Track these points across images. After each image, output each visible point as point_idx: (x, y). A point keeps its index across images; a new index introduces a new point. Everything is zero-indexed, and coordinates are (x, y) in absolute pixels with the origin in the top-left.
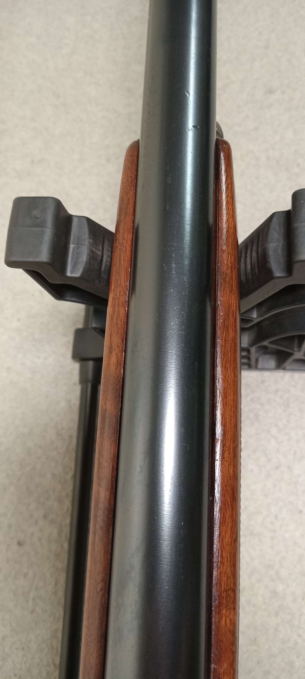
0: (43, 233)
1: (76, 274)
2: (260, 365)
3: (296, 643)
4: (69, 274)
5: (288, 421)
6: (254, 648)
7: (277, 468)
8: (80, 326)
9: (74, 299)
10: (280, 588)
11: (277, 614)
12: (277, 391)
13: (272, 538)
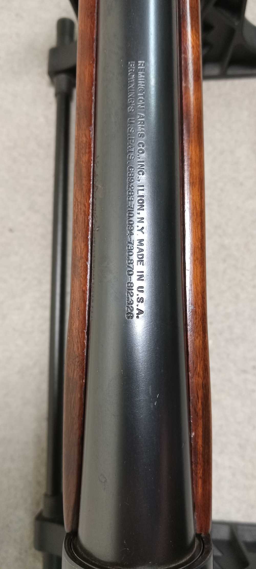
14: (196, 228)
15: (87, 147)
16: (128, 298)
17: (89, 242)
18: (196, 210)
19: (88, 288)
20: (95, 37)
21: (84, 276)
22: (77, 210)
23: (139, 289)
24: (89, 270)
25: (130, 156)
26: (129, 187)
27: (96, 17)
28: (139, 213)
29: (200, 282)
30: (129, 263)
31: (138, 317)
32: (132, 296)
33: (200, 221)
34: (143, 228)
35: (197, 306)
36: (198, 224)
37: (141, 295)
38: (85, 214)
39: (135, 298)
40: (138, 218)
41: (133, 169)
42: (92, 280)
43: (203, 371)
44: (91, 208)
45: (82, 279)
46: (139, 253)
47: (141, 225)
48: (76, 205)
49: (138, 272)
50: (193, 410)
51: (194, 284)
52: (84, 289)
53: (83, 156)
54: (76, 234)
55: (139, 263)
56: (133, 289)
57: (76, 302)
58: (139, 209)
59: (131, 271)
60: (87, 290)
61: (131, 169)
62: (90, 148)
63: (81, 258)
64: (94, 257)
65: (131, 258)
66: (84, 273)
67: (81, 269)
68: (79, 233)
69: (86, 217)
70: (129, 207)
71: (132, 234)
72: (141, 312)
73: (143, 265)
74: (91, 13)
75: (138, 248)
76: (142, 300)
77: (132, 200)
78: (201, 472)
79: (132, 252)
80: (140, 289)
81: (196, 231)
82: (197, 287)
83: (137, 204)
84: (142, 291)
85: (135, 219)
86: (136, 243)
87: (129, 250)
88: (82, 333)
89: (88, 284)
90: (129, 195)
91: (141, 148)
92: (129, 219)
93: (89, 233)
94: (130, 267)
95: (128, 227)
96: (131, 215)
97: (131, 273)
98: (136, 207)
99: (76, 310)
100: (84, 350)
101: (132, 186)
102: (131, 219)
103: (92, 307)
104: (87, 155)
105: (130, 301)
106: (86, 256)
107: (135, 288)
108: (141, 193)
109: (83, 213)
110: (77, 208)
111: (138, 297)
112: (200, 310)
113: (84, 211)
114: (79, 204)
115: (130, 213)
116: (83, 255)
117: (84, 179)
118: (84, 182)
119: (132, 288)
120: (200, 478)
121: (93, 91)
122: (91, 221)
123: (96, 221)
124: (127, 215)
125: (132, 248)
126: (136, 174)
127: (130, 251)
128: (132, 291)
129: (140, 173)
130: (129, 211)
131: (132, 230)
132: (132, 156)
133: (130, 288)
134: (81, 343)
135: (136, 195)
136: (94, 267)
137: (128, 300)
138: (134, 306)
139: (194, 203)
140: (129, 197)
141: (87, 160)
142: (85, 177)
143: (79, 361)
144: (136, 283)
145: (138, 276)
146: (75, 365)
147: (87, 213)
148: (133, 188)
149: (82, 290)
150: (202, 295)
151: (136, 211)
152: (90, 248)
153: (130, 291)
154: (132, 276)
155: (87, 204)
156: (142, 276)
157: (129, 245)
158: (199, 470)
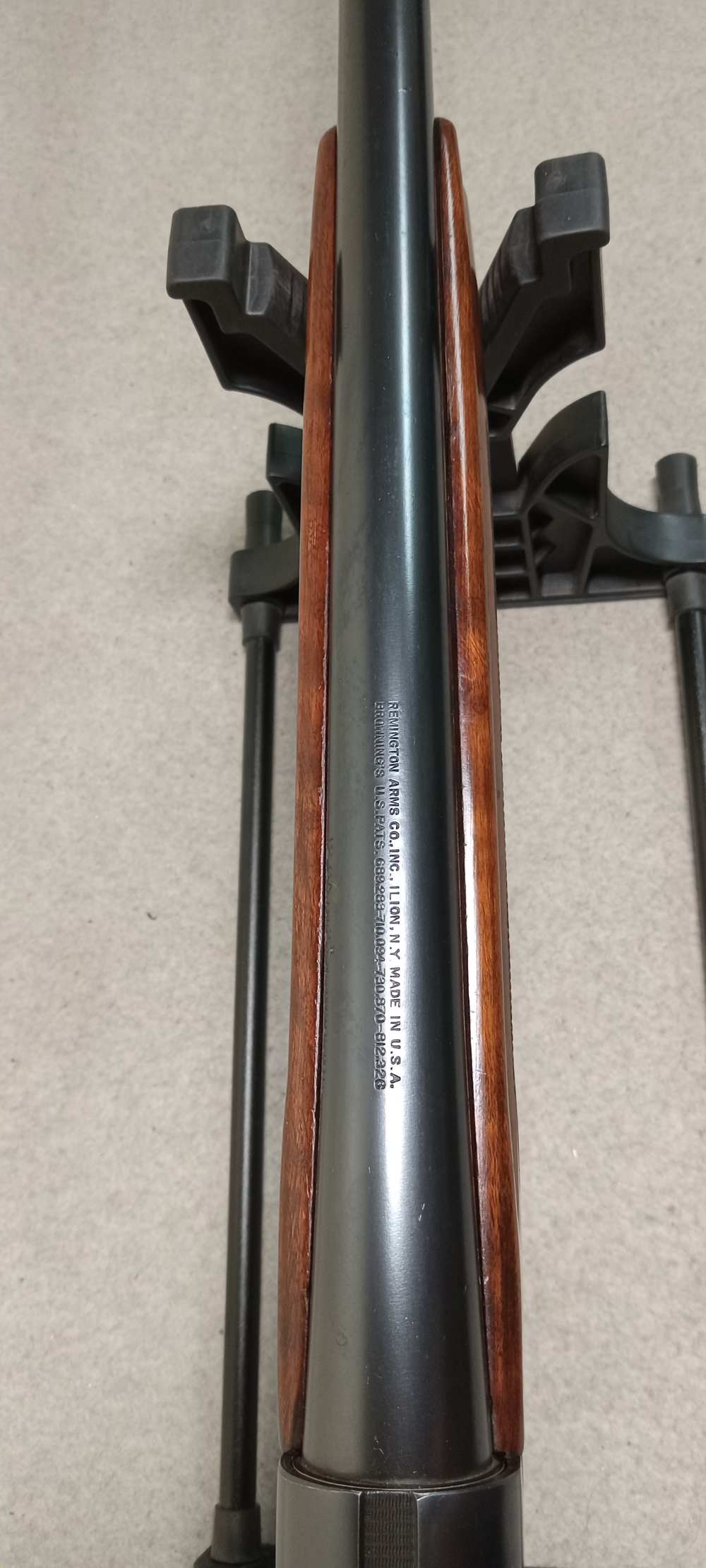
0: (216, 247)
1: (259, 311)
2: (546, 593)
3: (633, 1019)
4: (250, 313)
5: (599, 678)
6: (563, 1034)
7: (584, 752)
8: (241, 545)
9: (249, 387)
10: (601, 936)
11: (598, 976)
12: (579, 632)
13: (583, 861)
14: (485, 944)
15: (315, 819)
16: (378, 1057)
17: (319, 969)
18: (484, 915)
19: (317, 1042)
20: (325, 648)
21: (311, 1022)
22: (299, 918)
23: (394, 1044)
24: (318, 1013)
25: (378, 842)
26: (377, 888)
27: (326, 618)
28: (392, 929)
29: (493, 1031)
30: (378, 1005)
31: (392, 1087)
32: (383, 1054)
33: (491, 933)
34: (398, 951)
35: (489, 1071)
36: (488, 938)
37: (397, 1053)
38: (312, 925)
39: (387, 1057)
40: (391, 936)
41: (383, 862)
42: (324, 1030)
43: (500, 1175)
44: (321, 914)
45: (307, 1027)
46: (393, 989)
47: (395, 946)
48: (298, 910)
49: (392, 1018)
50: (486, 1239)
51: (482, 1034)
52: (311, 1042)
53: (308, 833)
54: (298, 955)
55: (393, 1003)
56: (384, 1044)
57: (299, 1065)
58: (391, 923)
59: (381, 1016)
60: (315, 1044)
61: (379, 863)
62: (319, 820)
63: (307, 993)
64: (326, 993)
65: (381, 995)
66: (312, 1018)
67: (306, 1012)
68: (303, 954)
69: (314, 928)
70: (378, 919)
71: (382, 959)
72: (397, 1079)
73: (399, 1006)
74: (319, 610)
75: (391, 980)
76: (398, 1060)
77: (382, 909)
78: (501, 1344)
79: (383, 987)
80: (396, 1044)
81: (486, 949)
82: (488, 1040)
83: (389, 915)
84: (399, 1047)
85: (387, 937)
86: (388, 973)
87: (379, 983)
88: (308, 1114)
89: (317, 1035)
90: (378, 901)
91: (395, 830)
92: (377, 936)
93: (319, 953)
94: (381, 1011)
95: (377, 949)
96: (380, 931)
97: (382, 1019)
98: (388, 918)
99: (298, 1077)
100: (311, 1141)
101: (382, 887)
102: (381, 937)
103: (324, 1072)
104: (315, 833)
105: (381, 1063)
106: (314, 991)
107: (388, 1042)
108: (395, 898)
109: (309, 922)
110: (299, 914)
111: (392, 1055)
112: (493, 1076)
113: (311, 920)
114: (303, 908)
115: (378, 929)
116: (310, 989)
117: (310, 869)
118: (311, 874)
119: (384, 1042)
120: (500, 1354)
121: (324, 732)
122: (321, 935)
123: (329, 938)
124: (375, 930)
125: (383, 981)
126: (388, 871)
127: (380, 985)
128: (384, 1046)
129: (393, 868)
130: (377, 924)
131: (383, 953)
132: (381, 842)
133: (381, 1042)
134: (306, 1130)
135: (387, 901)
136: (326, 1009)
137: (377, 1061)
138: (387, 1069)
139: (480, 905)
140: (377, 905)
141: (314, 838)
142: (312, 866)
143: (303, 1160)
144: (390, 1035)
145: (392, 1023)
146: (297, 1167)
147: (315, 922)
148: (383, 890)
149: (309, 1045)
150: (496, 1052)
151: (387, 925)
152: (319, 977)
153: (380, 1047)
154: (383, 1024)
155: (314, 909)
156: (398, 1024)
157: (378, 975)
158: (498, 1340)
